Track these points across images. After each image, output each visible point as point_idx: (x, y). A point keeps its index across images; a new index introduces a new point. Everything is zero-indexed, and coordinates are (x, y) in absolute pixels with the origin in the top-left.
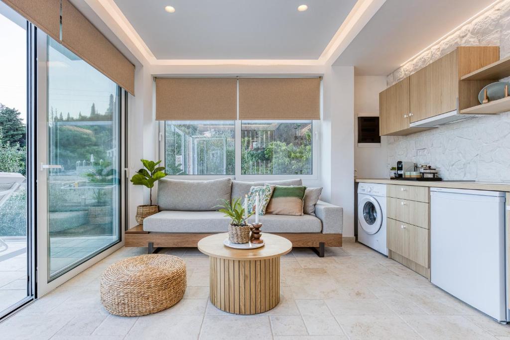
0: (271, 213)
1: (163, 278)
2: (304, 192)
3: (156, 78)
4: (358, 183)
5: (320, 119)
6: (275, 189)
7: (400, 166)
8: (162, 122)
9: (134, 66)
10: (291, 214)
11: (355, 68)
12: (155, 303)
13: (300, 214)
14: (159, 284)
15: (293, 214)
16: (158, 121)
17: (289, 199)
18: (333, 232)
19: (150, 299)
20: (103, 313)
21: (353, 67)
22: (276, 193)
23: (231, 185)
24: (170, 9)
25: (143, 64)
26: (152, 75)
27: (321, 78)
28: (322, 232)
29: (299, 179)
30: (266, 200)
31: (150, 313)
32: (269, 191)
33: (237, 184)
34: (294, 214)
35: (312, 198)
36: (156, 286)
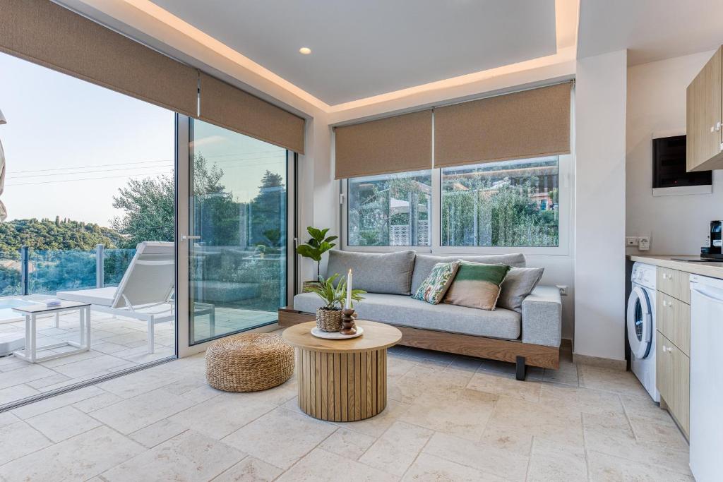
0: (450, 303)
1: (249, 356)
2: (505, 274)
3: (335, 128)
4: (634, 262)
5: (569, 153)
6: (459, 268)
7: (717, 231)
8: (345, 181)
9: (304, 119)
10: (475, 306)
11: (629, 51)
12: (239, 381)
13: (489, 307)
14: (244, 362)
15: (478, 307)
16: (339, 180)
17: (476, 283)
18: (540, 343)
19: (234, 376)
20: (205, 381)
21: (626, 51)
22: (461, 274)
23: (413, 260)
24: (305, 50)
25: (312, 115)
26: (329, 125)
27: (572, 81)
28: (520, 338)
29: (518, 254)
30: (442, 283)
31: (235, 391)
32: (449, 270)
33: (421, 259)
34: (480, 307)
35: (521, 285)
36: (240, 363)
